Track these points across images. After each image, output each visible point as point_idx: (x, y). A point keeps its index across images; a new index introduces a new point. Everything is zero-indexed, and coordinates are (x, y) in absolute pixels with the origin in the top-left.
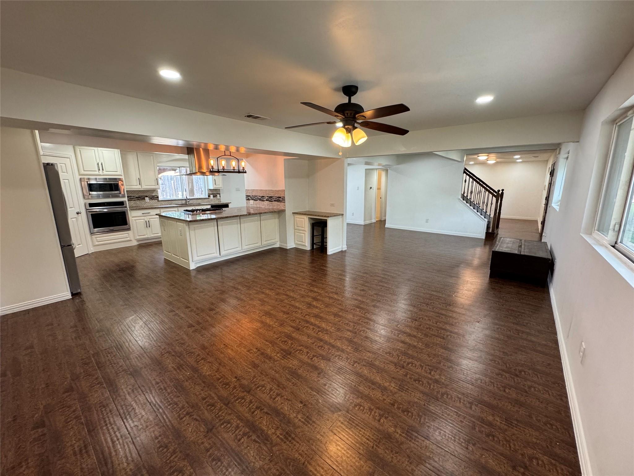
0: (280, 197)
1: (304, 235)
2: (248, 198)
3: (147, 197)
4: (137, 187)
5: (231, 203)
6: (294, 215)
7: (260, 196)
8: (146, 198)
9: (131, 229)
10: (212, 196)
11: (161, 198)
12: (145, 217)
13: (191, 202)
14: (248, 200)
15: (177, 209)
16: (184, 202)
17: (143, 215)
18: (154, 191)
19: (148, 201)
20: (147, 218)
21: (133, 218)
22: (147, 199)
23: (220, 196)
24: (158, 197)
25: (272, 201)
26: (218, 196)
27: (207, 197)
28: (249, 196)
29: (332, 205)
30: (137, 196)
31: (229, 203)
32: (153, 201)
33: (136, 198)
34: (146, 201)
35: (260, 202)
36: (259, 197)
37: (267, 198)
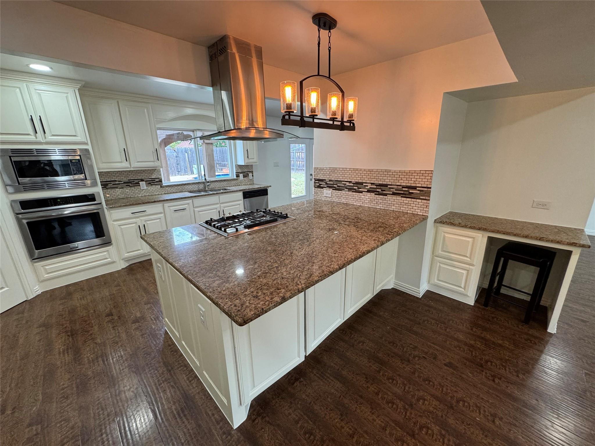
0: (415, 188)
1: (465, 272)
2: (320, 184)
3: (142, 180)
4: (121, 165)
5: (270, 186)
6: (438, 225)
7: (350, 182)
8: (140, 183)
9: (113, 241)
10: (241, 176)
11: (165, 183)
12: (138, 219)
13: (212, 186)
14: (319, 187)
15: (191, 201)
16: (201, 186)
17: (133, 216)
18: (154, 170)
19: (145, 188)
20: (141, 220)
21: (115, 223)
22: (143, 184)
23: (253, 176)
24: (161, 181)
25: (386, 195)
26: (250, 174)
27: (235, 177)
28: (322, 180)
29: (544, 206)
30: (126, 180)
31: (268, 187)
32: (154, 186)
33: (125, 183)
34: (142, 188)
35: (350, 193)
36: (348, 184)
37: (369, 186)
